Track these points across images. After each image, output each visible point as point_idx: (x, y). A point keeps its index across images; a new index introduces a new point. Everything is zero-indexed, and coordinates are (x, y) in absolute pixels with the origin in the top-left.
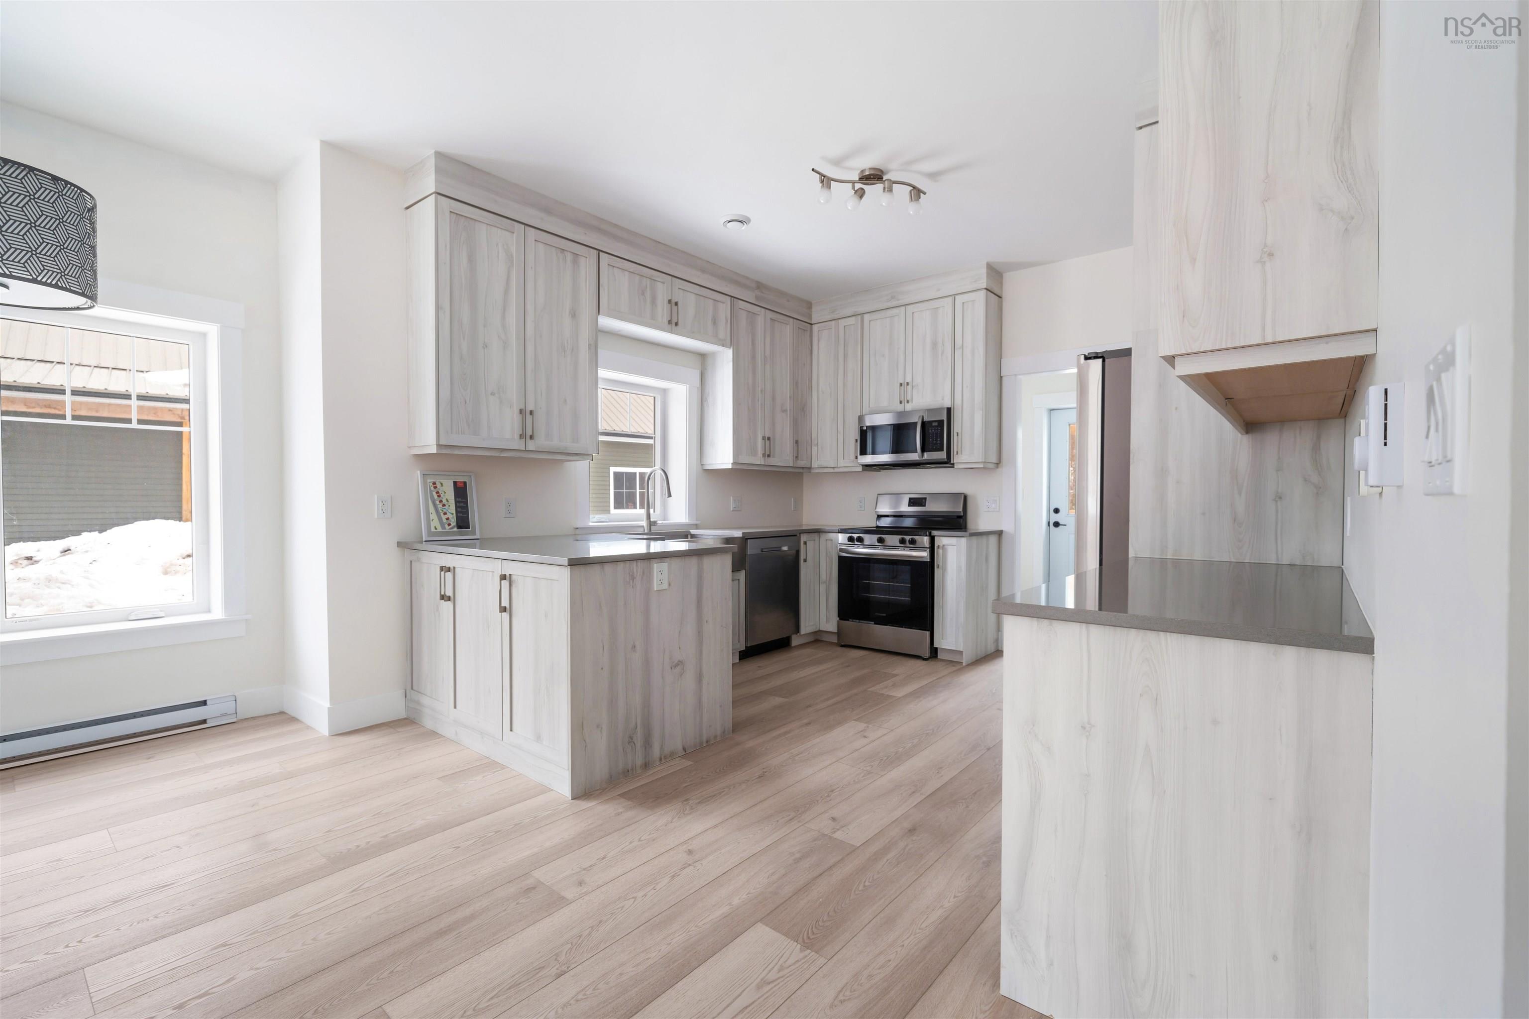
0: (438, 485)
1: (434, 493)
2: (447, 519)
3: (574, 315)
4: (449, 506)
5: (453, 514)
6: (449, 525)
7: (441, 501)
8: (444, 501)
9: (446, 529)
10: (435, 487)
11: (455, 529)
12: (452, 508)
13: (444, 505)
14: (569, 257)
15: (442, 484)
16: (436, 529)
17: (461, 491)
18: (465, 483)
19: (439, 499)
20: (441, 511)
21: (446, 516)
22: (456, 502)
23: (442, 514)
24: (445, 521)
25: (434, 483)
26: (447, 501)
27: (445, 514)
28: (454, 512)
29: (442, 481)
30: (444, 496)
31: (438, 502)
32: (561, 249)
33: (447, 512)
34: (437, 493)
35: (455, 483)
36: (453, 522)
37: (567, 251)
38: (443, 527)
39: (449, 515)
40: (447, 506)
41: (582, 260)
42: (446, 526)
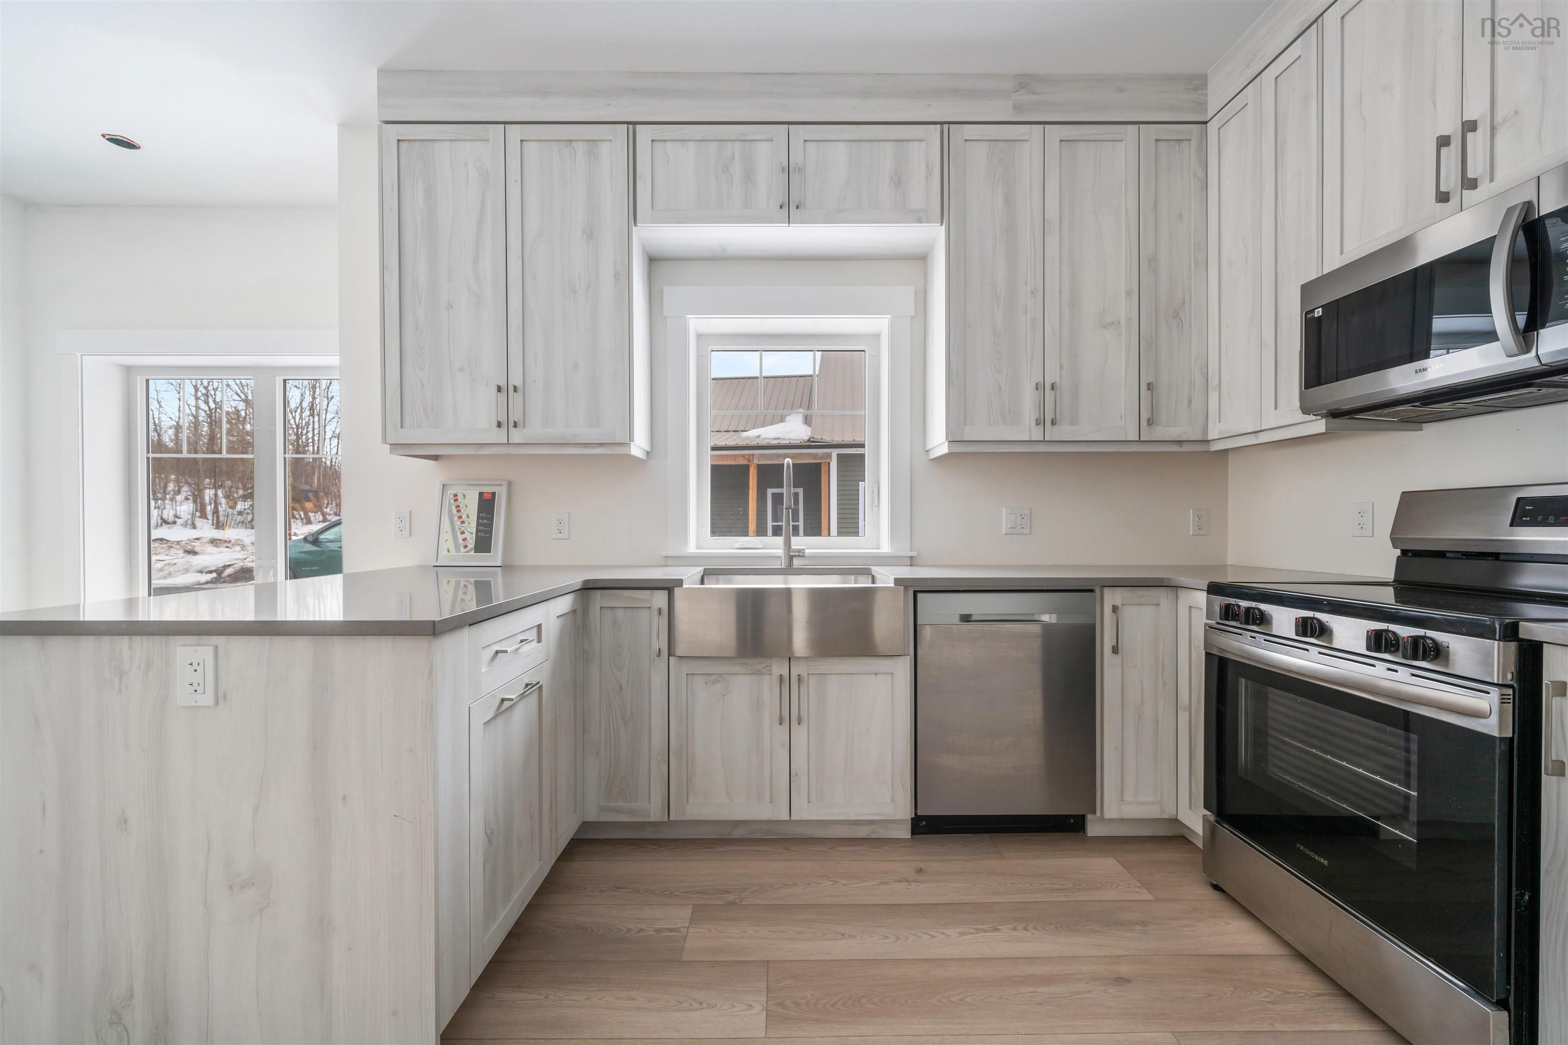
0: (460, 497)
1: (454, 508)
2: (464, 540)
3: (590, 234)
4: (469, 523)
5: (472, 533)
6: (466, 547)
7: (460, 517)
8: (464, 517)
9: (460, 552)
10: (456, 500)
11: (472, 553)
12: (472, 526)
13: (463, 522)
14: (581, 148)
15: (464, 496)
16: (449, 551)
17: (487, 505)
18: (494, 494)
19: (459, 514)
20: (458, 530)
21: (464, 536)
22: (479, 518)
23: (459, 533)
24: (461, 541)
25: (456, 495)
26: (468, 517)
27: (463, 533)
28: (474, 531)
29: (465, 492)
30: (465, 510)
31: (456, 519)
32: (567, 141)
33: (466, 531)
34: (458, 506)
35: (481, 494)
36: (471, 543)
37: (577, 141)
38: (458, 550)
39: (467, 535)
40: (466, 523)
41: (605, 148)
42: (462, 548)
